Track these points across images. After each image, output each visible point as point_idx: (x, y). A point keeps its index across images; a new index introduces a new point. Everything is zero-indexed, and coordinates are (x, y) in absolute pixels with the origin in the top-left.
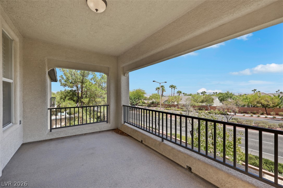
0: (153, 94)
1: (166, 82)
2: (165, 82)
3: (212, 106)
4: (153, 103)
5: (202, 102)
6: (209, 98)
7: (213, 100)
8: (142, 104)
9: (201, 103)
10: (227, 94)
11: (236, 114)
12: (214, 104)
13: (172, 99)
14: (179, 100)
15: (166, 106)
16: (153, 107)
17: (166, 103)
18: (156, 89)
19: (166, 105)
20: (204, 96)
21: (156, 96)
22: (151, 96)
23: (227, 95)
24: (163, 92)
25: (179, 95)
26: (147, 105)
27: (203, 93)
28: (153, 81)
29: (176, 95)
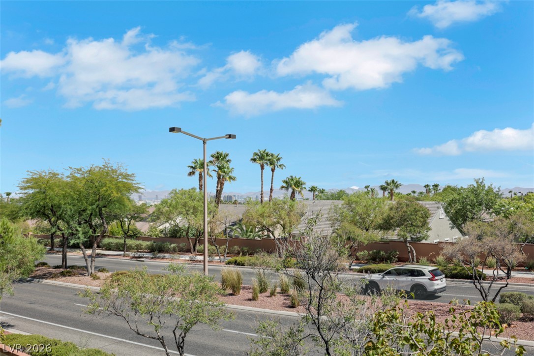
0: (174, 192)
1: (234, 137)
2: (230, 136)
3: (424, 241)
4: (175, 234)
5: (386, 225)
6: (411, 209)
7: (426, 216)
8: (122, 241)
9: (382, 232)
10: (474, 191)
11: (513, 273)
12: (429, 233)
13: (262, 215)
14: (294, 218)
15: (236, 248)
16: (176, 256)
17: (237, 233)
18: (191, 170)
19: (235, 241)
20: (394, 202)
21: (191, 203)
22: (164, 202)
23: (477, 195)
24: (222, 184)
25: (293, 196)
26: (149, 243)
27: (390, 187)
28: (172, 130)
29: (281, 195)
